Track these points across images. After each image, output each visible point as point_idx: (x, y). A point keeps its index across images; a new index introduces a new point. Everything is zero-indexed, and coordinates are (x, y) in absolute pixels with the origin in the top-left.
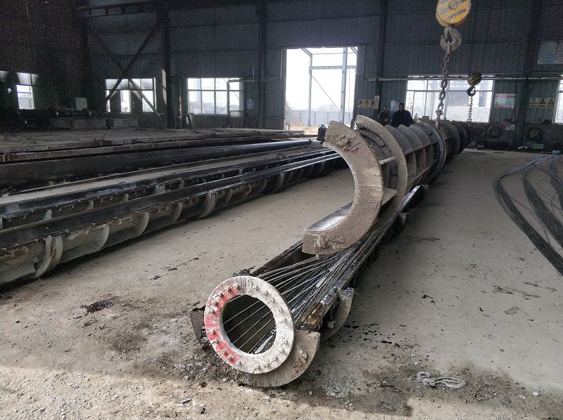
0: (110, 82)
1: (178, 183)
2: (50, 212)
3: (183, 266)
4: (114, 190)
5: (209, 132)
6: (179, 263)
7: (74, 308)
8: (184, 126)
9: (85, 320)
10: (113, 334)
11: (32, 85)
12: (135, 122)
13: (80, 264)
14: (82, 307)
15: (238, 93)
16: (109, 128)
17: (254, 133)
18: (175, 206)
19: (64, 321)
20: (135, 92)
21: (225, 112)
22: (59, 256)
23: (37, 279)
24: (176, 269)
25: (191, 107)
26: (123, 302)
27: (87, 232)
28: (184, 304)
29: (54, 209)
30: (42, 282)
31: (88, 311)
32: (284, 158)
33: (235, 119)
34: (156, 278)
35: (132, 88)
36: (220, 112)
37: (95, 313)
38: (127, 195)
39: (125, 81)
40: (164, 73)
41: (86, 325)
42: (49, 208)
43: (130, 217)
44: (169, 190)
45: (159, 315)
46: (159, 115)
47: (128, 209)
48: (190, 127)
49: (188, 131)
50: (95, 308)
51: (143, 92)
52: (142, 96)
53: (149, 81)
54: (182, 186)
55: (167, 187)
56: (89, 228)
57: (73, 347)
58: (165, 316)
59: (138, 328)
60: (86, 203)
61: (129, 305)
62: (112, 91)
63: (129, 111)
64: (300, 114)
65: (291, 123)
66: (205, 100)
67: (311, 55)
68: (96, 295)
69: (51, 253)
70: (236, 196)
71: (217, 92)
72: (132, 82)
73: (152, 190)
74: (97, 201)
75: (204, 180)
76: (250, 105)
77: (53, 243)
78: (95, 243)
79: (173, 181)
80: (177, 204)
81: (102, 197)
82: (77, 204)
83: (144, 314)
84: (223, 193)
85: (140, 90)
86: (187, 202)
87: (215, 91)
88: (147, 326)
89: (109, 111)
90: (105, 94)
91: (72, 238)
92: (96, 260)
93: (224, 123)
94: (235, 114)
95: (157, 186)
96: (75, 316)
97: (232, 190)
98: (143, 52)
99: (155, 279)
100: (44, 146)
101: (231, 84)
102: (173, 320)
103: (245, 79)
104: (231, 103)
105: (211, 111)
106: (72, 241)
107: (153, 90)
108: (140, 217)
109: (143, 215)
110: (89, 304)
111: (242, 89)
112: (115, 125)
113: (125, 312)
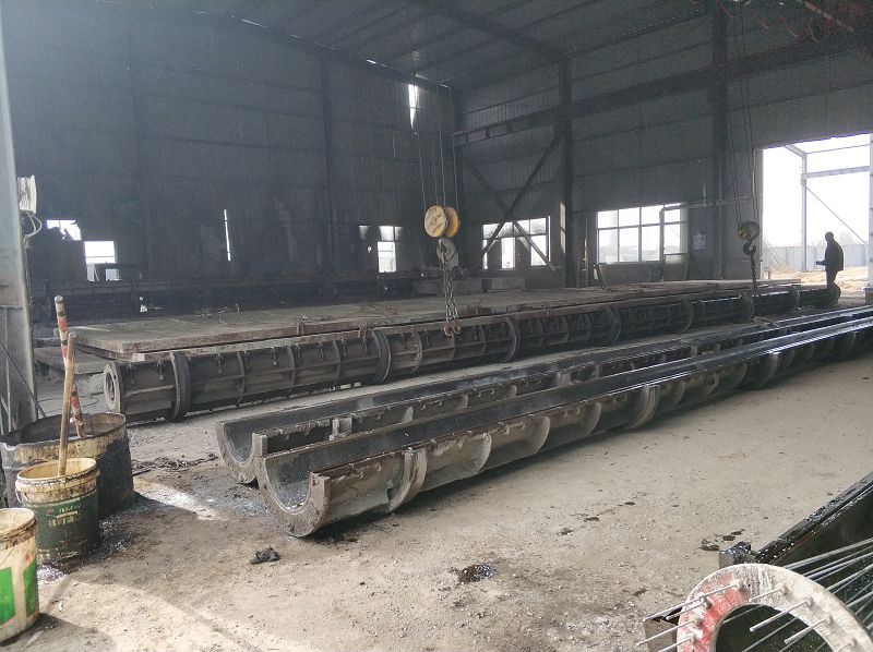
0: (489, 229)
1: (591, 369)
2: (411, 410)
3: (609, 515)
4: (495, 380)
5: (631, 289)
6: (602, 508)
7: (440, 571)
8: (592, 283)
9: (455, 595)
10: (499, 629)
11: (395, 241)
12: (520, 281)
14: (451, 570)
16: (485, 291)
17: (709, 287)
18: (590, 408)
19: (425, 592)
20: (522, 239)
21: (656, 258)
22: (421, 480)
23: (389, 514)
24: (597, 519)
25: (601, 255)
26: (514, 571)
27: (460, 445)
28: (617, 589)
29: (416, 406)
30: (397, 520)
31: (461, 580)
33: (673, 267)
34: (565, 532)
35: (518, 234)
36: (646, 258)
37: (472, 585)
38: (515, 388)
39: (508, 226)
40: (563, 208)
41: (458, 605)
42: (410, 405)
43: (522, 424)
44: (578, 382)
45: (574, 605)
46: (554, 268)
47: (517, 409)
48: (600, 283)
49: (600, 289)
50: (471, 575)
51: (533, 238)
52: (531, 244)
53: (541, 223)
54: (597, 372)
55: (574, 376)
56: (464, 438)
57: (438, 644)
58: (585, 608)
59: (540, 625)
60: (458, 398)
61: (524, 579)
62: (490, 240)
63: (512, 266)
65: (773, 268)
66: (623, 243)
67: (804, 155)
68: (473, 551)
69: (412, 474)
70: (689, 393)
71: (643, 228)
72: (518, 226)
73: (550, 381)
74: (472, 395)
75: (632, 365)
76: (699, 243)
77: (414, 458)
78: (471, 463)
79: (584, 366)
80: (593, 406)
81: (481, 389)
82: (446, 400)
83: (549, 599)
84: (669, 387)
85: (528, 236)
86: (609, 401)
87: (640, 226)
88: (555, 624)
89: (486, 267)
90: (481, 244)
91: (439, 452)
92: (472, 491)
93: (654, 274)
94: (675, 259)
95: (559, 375)
96: (442, 586)
97: (683, 384)
98: (534, 182)
99: (563, 534)
100: (406, 318)
101: (666, 213)
102: (600, 619)
103: (690, 202)
104: (665, 244)
105: (633, 258)
106: (439, 457)
107: (546, 234)
108: (537, 425)
109: (542, 421)
110: (461, 567)
111: (685, 219)
112: (493, 286)
113: (518, 591)
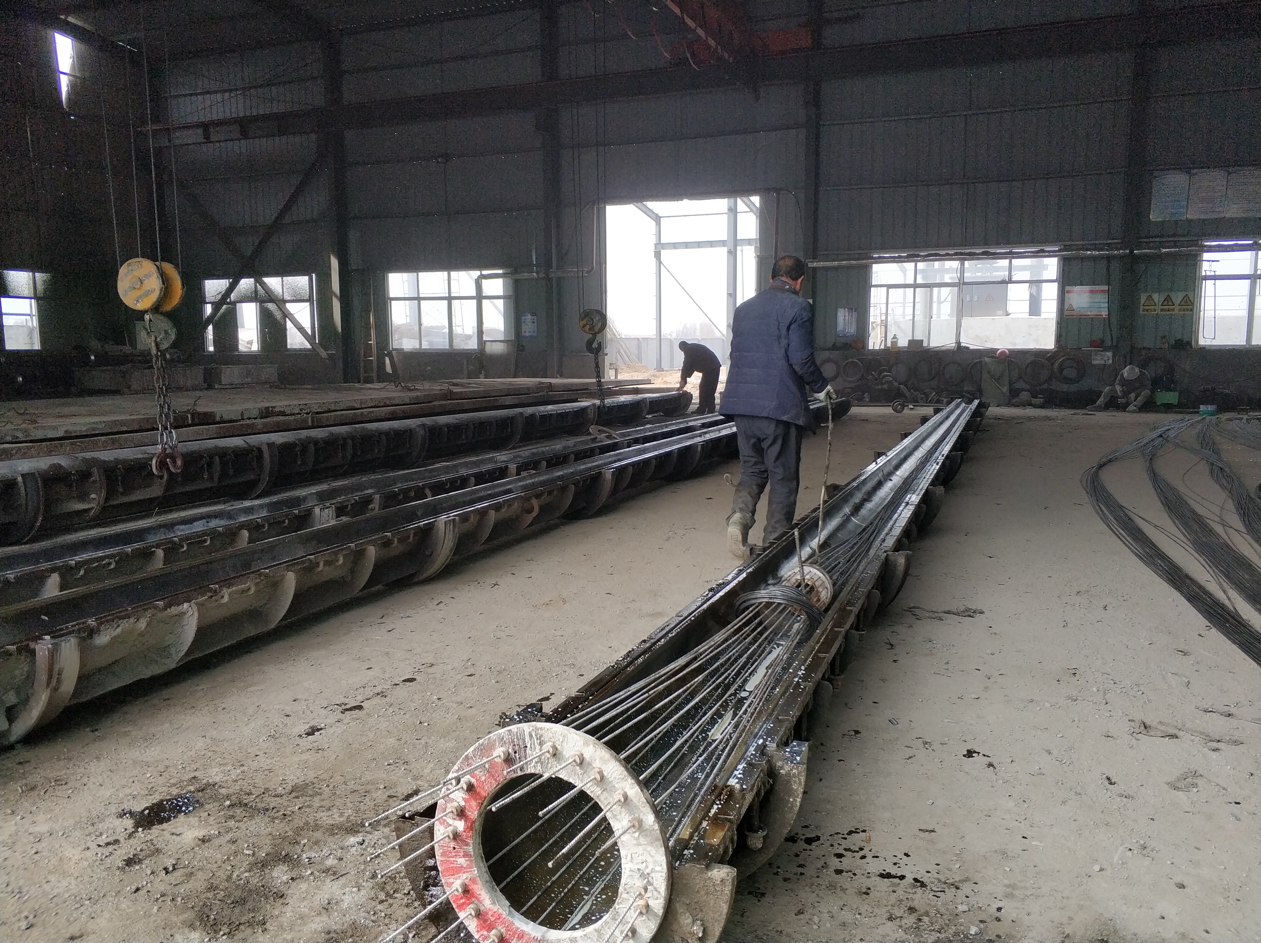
0: (214, 287)
1: (367, 501)
2: (55, 579)
3: (378, 700)
4: (214, 523)
5: (437, 387)
6: (369, 692)
7: (101, 818)
8: (382, 377)
9: (126, 850)
10: (198, 883)
11: (36, 297)
12: (270, 372)
13: (123, 702)
14: (122, 815)
15: (500, 303)
16: (210, 387)
17: (540, 388)
18: (360, 554)
19: (72, 853)
20: (271, 306)
21: (473, 345)
22: (69, 684)
23: (11, 747)
24: (360, 708)
25: (396, 337)
26: (228, 797)
27: (142, 624)
28: (380, 796)
29: (66, 573)
30: (24, 754)
31: (137, 826)
32: (609, 437)
33: (494, 359)
34: (312, 731)
35: (263, 298)
36: (461, 345)
37: (156, 830)
38: (245, 534)
39: (246, 284)
40: (334, 263)
41: (130, 862)
42: (53, 570)
43: (250, 585)
44: (345, 519)
45: (317, 827)
46: (323, 354)
47: (247, 565)
48: (394, 378)
49: (392, 386)
51: (289, 306)
52: (286, 315)
53: (301, 282)
54: (376, 505)
55: (340, 511)
56: (149, 614)
57: (91, 925)
58: (332, 830)
59: (263, 864)
60: (146, 555)
61: (241, 806)
62: (217, 306)
63: (255, 347)
64: (639, 347)
65: (620, 364)
66: (426, 322)
67: (657, 219)
68: (161, 780)
69: (50, 677)
70: (501, 527)
71: (455, 303)
72: (263, 285)
73: (305, 518)
74: (171, 549)
75: (428, 492)
76: (529, 327)
77: (54, 653)
78: (164, 651)
79: (356, 497)
80: (365, 550)
81: (187, 538)
82: (123, 559)
83: (280, 827)
84: (473, 519)
85: (281, 302)
86: (387, 543)
87: (450, 299)
88: (287, 859)
89: (211, 349)
90: (201, 311)
91: (102, 639)
92: (166, 693)
93: (471, 368)
94: (498, 349)
95: (317, 510)
96: (103, 840)
97: (492, 513)
98: (287, 219)
99: (308, 734)
100: (55, 428)
101: (484, 282)
102: (353, 840)
103: (516, 271)
104: (486, 325)
105: (441, 343)
106: (104, 647)
107: (310, 300)
108: (275, 584)
109: (283, 577)
110: (139, 806)
111: (511, 293)
112: (225, 379)
113: (232, 823)
